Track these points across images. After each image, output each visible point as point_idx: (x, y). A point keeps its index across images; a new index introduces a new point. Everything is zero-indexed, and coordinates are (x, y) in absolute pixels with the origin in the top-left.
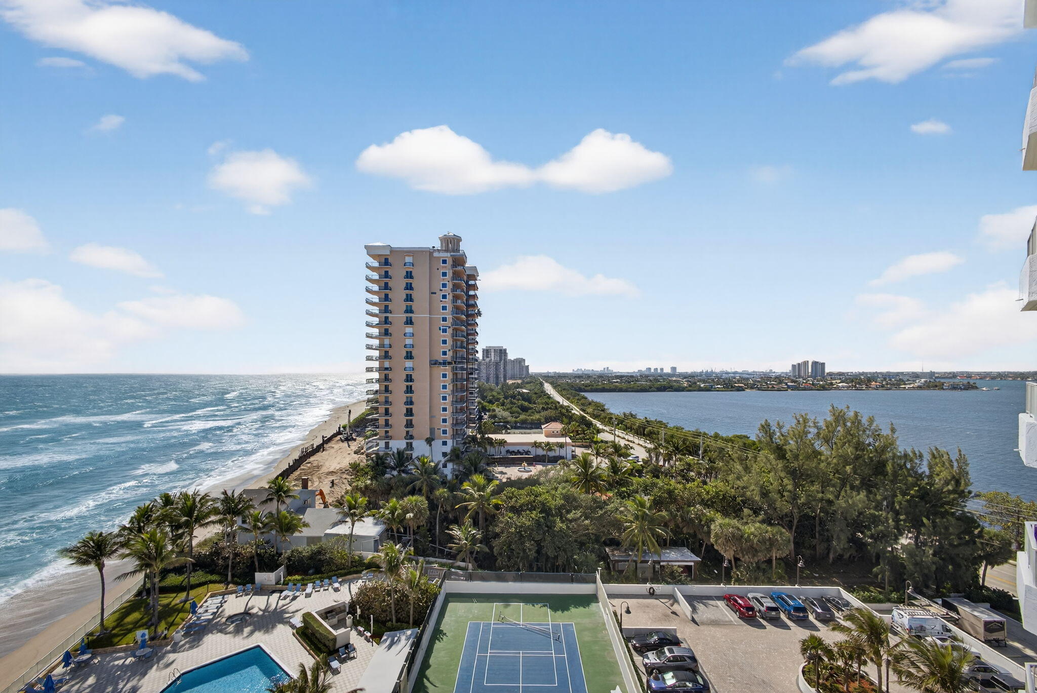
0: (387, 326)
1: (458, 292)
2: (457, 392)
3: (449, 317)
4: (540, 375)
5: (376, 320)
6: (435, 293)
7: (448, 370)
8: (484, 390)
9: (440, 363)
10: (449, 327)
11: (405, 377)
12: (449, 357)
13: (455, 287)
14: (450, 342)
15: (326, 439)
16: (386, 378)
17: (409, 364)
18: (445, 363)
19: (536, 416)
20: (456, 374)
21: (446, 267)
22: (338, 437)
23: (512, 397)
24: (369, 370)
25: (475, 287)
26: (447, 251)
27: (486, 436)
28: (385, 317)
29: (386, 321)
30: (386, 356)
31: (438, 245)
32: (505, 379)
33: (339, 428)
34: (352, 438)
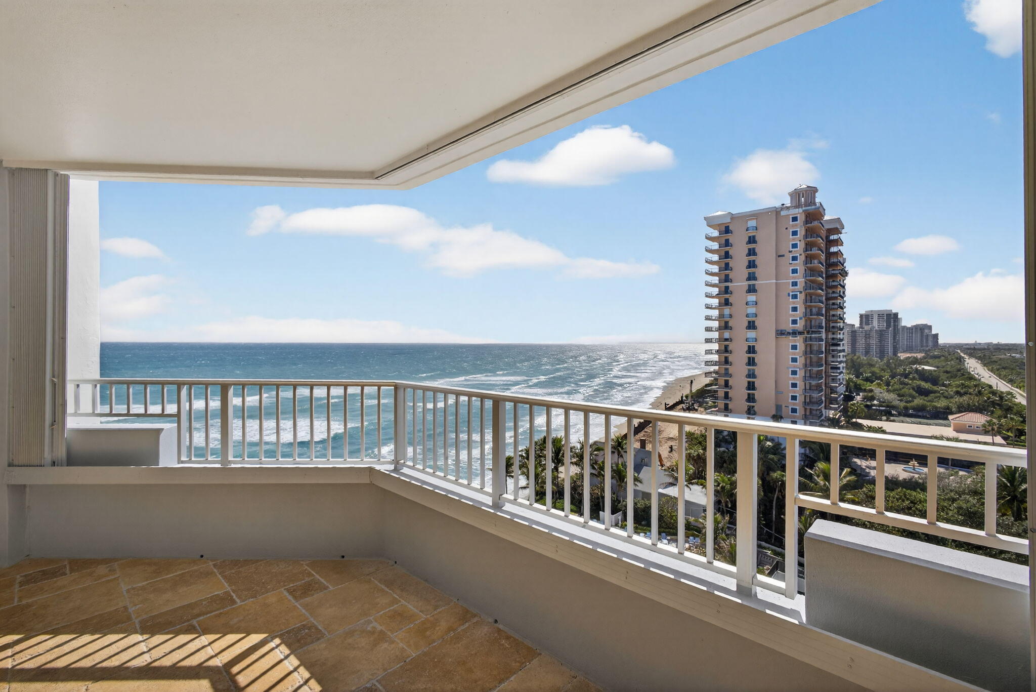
0: (727, 296)
1: (815, 251)
2: (811, 365)
3: (801, 281)
4: (960, 346)
5: (715, 291)
6: (783, 256)
7: (799, 341)
8: (861, 365)
9: (789, 333)
10: (801, 292)
11: (746, 349)
12: (800, 326)
13: (809, 246)
14: (801, 310)
15: (668, 406)
16: (726, 350)
17: (751, 334)
18: (794, 333)
19: (941, 404)
20: (811, 345)
21: (796, 225)
22: (680, 406)
23: (901, 375)
24: (708, 341)
25: (838, 242)
26: (798, 206)
27: (854, 420)
28: (725, 287)
29: (727, 290)
30: (725, 326)
31: (788, 202)
32: (895, 353)
33: (682, 397)
34: (694, 408)
